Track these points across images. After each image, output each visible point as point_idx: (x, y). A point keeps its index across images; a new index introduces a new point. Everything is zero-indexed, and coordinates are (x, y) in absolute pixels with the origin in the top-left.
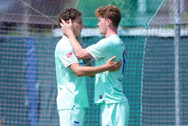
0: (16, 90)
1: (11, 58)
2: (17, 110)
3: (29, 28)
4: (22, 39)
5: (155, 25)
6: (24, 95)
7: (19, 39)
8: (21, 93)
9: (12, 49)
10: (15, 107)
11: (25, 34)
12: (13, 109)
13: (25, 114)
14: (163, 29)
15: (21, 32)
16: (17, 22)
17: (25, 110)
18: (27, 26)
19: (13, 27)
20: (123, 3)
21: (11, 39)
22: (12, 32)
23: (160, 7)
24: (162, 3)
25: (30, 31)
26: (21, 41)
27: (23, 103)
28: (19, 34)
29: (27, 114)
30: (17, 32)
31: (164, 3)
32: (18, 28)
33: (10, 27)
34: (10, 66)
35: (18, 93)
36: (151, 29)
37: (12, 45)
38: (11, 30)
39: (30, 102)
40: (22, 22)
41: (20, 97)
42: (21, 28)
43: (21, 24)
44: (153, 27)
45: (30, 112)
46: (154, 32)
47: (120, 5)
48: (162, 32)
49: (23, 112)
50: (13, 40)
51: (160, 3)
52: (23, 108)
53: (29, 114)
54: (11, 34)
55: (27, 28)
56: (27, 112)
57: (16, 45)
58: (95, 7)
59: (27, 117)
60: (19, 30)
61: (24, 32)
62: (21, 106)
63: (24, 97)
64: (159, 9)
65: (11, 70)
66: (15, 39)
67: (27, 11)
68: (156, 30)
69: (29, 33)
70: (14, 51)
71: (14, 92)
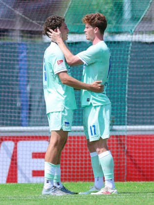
0: (8, 92)
1: (4, 62)
2: (9, 110)
3: (21, 34)
4: (15, 44)
5: (139, 32)
6: (16, 97)
7: (11, 44)
8: (14, 94)
9: (5, 54)
10: (8, 108)
11: (17, 40)
12: (5, 110)
13: (17, 115)
14: (147, 35)
15: (13, 38)
16: (10, 28)
17: (16, 111)
18: (19, 32)
19: (5, 33)
20: (110, 11)
21: (4, 44)
22: (5, 37)
23: (144, 14)
24: (146, 11)
25: (22, 37)
26: (13, 46)
27: (16, 105)
28: (12, 40)
29: (18, 115)
30: (9, 38)
31: (148, 10)
32: (10, 34)
33: (3, 33)
34: (3, 70)
35: (10, 94)
36: (136, 35)
37: (5, 50)
38: (4, 35)
39: (22, 103)
40: (14, 28)
41: (13, 99)
42: (13, 34)
43: (13, 30)
44: (138, 33)
45: (22, 112)
46: (139, 38)
47: (107, 12)
48: (146, 38)
49: (15, 113)
50: (5, 46)
51: (144, 11)
52: (15, 109)
53: (21, 115)
54: (4, 39)
55: (19, 34)
56: (19, 113)
57: (9, 50)
58: (83, 14)
59: (19, 117)
60: (12, 36)
61: (16, 38)
62: (13, 107)
63: (16, 99)
64: (143, 16)
65: (4, 74)
66: (7, 44)
67: (19, 18)
68: (140, 36)
69: (21, 39)
70: (6, 56)
71: (6, 94)
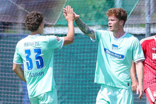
0: (12, 79)
1: (8, 52)
2: (13, 95)
3: (23, 27)
4: (17, 36)
5: (129, 25)
6: (18, 83)
7: (15, 36)
8: (17, 81)
9: (8, 45)
10: (11, 93)
11: (20, 32)
12: (9, 95)
13: (19, 99)
14: (136, 28)
15: (16, 30)
16: (13, 22)
17: (19, 96)
18: (21, 25)
19: (9, 26)
20: (102, 6)
21: (8, 36)
22: (9, 30)
23: (133, 9)
24: (135, 6)
25: (24, 29)
26: (16, 38)
27: (18, 90)
28: (15, 32)
29: (21, 99)
30: (13, 30)
31: (137, 5)
32: (14, 27)
33: (7, 26)
34: (7, 59)
35: (13, 81)
36: (126, 27)
37: (9, 41)
38: (8, 28)
39: (24, 89)
40: (17, 22)
41: (16, 85)
42: (16, 27)
43: (16, 23)
45: (24, 97)
46: (129, 30)
47: (100, 7)
48: (135, 30)
49: (18, 97)
50: (9, 37)
51: (134, 5)
52: (18, 94)
53: (23, 99)
54: (8, 32)
55: (21, 27)
56: (21, 97)
57: (12, 41)
58: (78, 9)
59: (21, 101)
60: (15, 29)
61: (19, 31)
62: (16, 92)
63: (18, 85)
64: (132, 11)
65: (7, 62)
66: (11, 36)
67: (21, 13)
68: (130, 29)
69: (23, 31)
71: (10, 81)
